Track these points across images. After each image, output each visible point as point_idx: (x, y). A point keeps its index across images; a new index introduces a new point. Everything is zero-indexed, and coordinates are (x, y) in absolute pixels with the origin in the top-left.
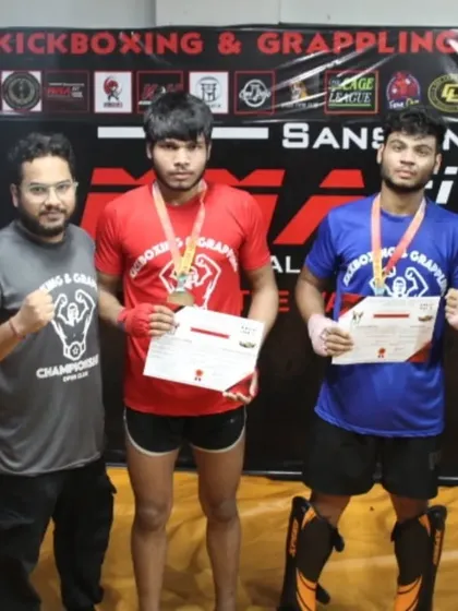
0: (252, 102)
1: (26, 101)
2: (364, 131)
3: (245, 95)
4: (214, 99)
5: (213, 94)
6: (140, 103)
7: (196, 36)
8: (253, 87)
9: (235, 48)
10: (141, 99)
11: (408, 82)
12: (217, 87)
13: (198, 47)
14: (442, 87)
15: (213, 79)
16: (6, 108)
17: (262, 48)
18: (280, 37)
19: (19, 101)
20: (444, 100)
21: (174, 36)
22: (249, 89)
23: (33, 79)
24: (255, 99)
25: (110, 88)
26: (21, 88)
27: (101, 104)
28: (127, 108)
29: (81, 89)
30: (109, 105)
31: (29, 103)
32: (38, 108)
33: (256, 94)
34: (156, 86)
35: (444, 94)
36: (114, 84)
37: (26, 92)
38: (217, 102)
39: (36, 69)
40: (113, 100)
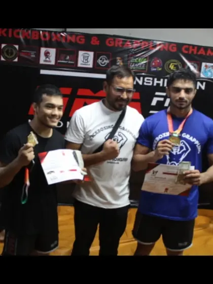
0: (102, 64)
1: (11, 57)
2: (142, 78)
3: (99, 61)
4: (88, 62)
5: (87, 60)
6: (59, 61)
7: (83, 37)
8: (103, 58)
9: (97, 43)
10: (59, 60)
11: (158, 61)
12: (89, 57)
13: (83, 42)
14: (170, 64)
15: (88, 54)
16: (2, 59)
17: (107, 44)
18: (114, 40)
19: (8, 57)
20: (170, 69)
21: (74, 36)
22: (101, 59)
23: (15, 48)
24: (103, 63)
25: (47, 54)
26: (10, 51)
27: (42, 61)
28: (53, 63)
29: (35, 54)
30: (46, 61)
31: (13, 58)
32: (16, 60)
33: (104, 61)
34: (65, 55)
35: (170, 67)
36: (48, 53)
37: (12, 54)
38: (88, 63)
39: (16, 44)
40: (47, 59)
